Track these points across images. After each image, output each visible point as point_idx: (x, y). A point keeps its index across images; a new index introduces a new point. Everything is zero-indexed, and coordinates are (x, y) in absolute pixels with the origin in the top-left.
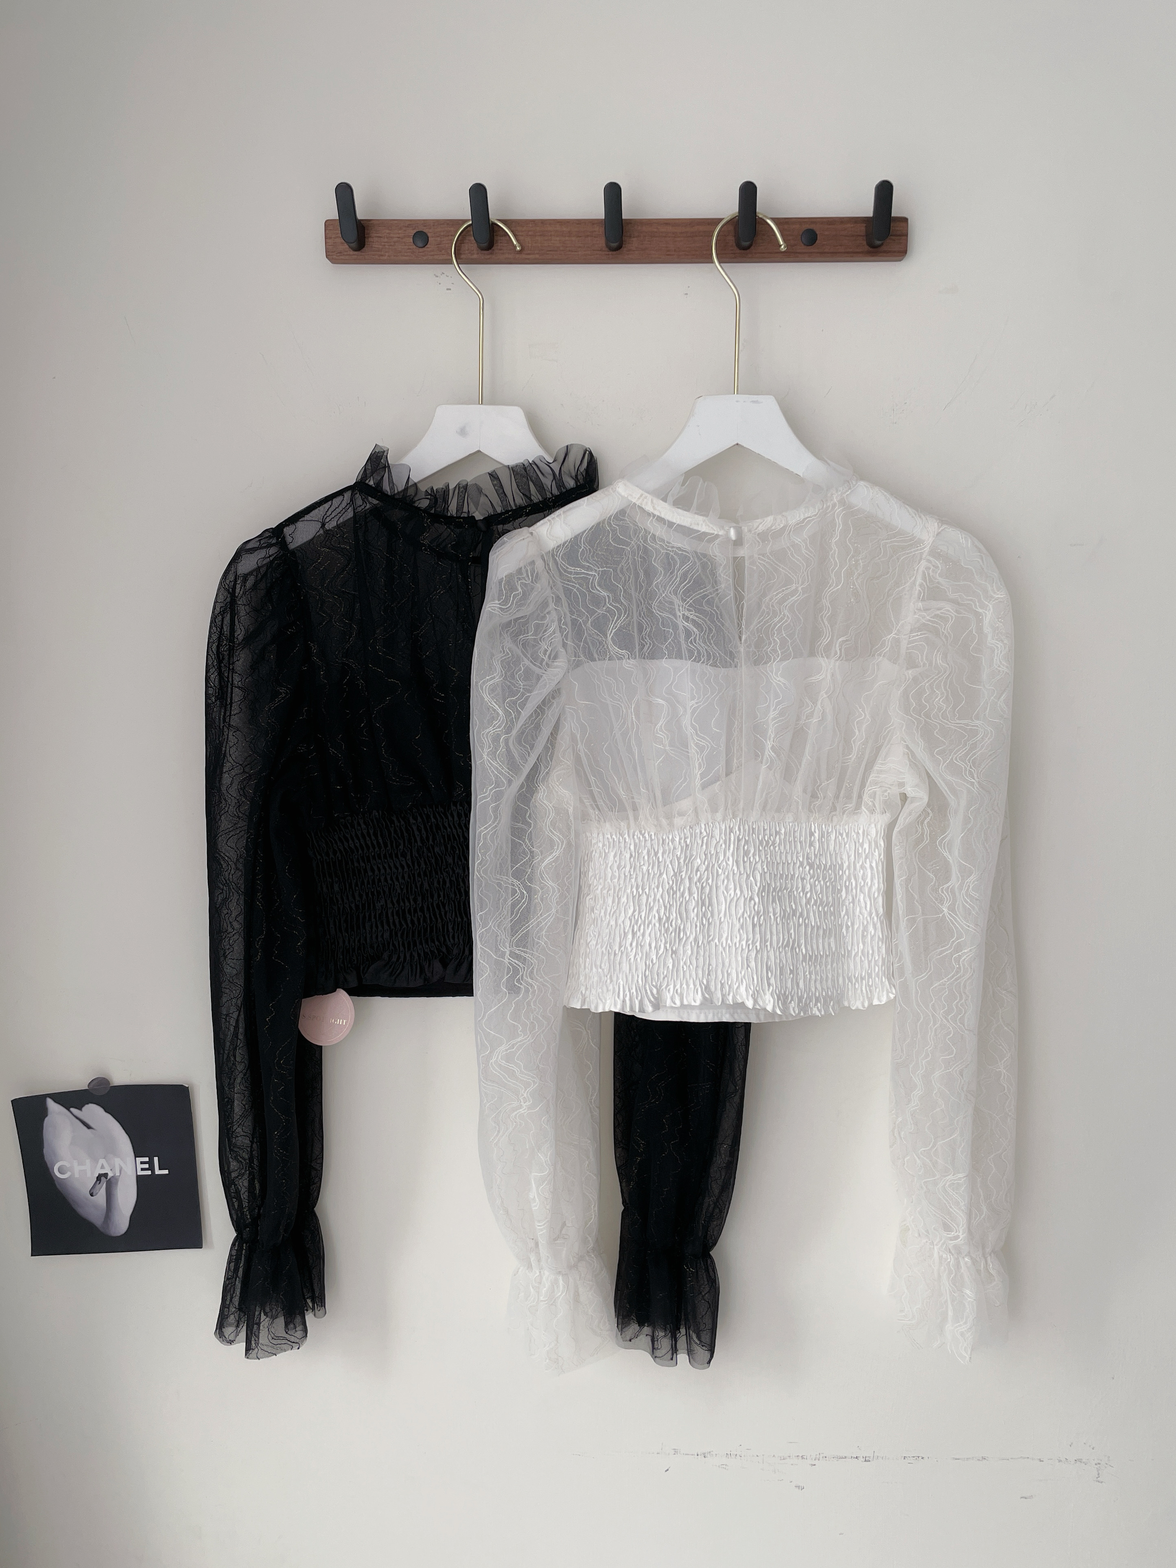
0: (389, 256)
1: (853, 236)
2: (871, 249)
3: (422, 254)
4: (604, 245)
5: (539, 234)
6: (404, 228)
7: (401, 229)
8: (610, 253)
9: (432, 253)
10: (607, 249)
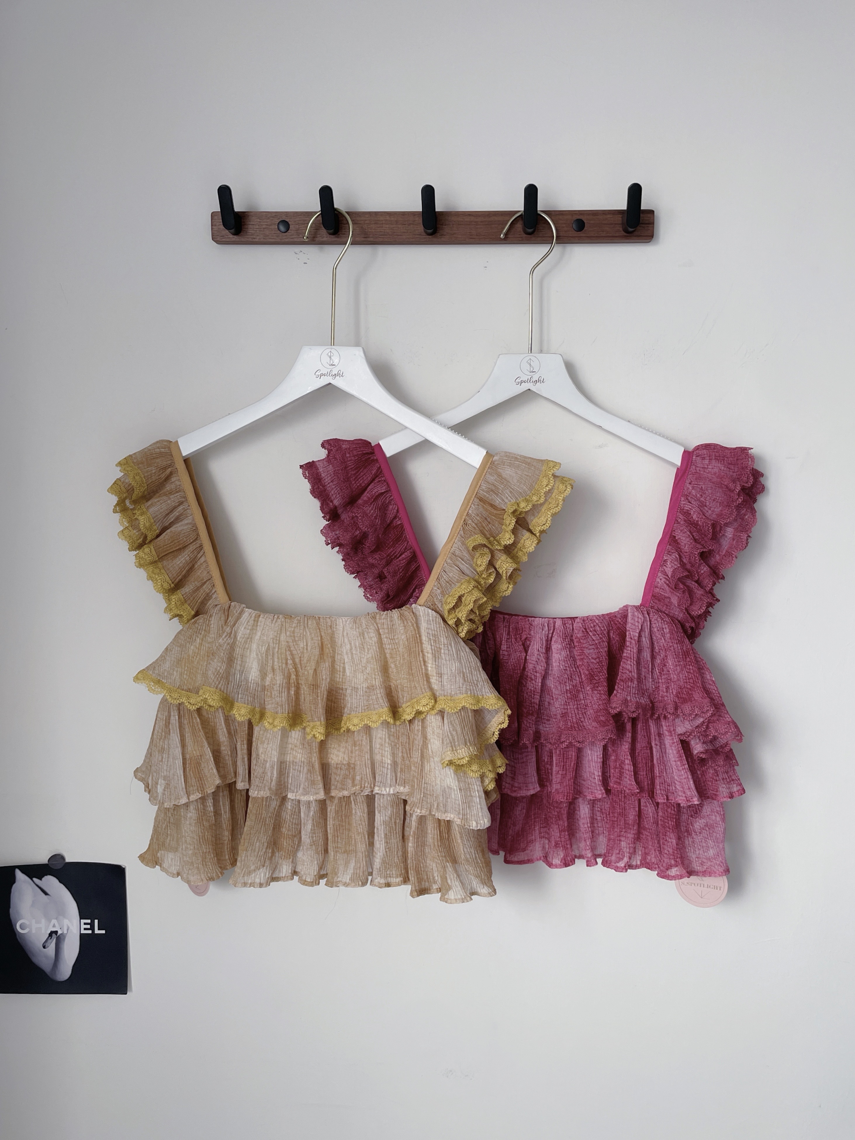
0: (259, 239)
1: (611, 224)
2: (625, 234)
3: (284, 237)
4: (423, 231)
5: (373, 222)
6: (272, 218)
7: (268, 218)
8: (427, 237)
9: (293, 237)
10: (424, 234)
